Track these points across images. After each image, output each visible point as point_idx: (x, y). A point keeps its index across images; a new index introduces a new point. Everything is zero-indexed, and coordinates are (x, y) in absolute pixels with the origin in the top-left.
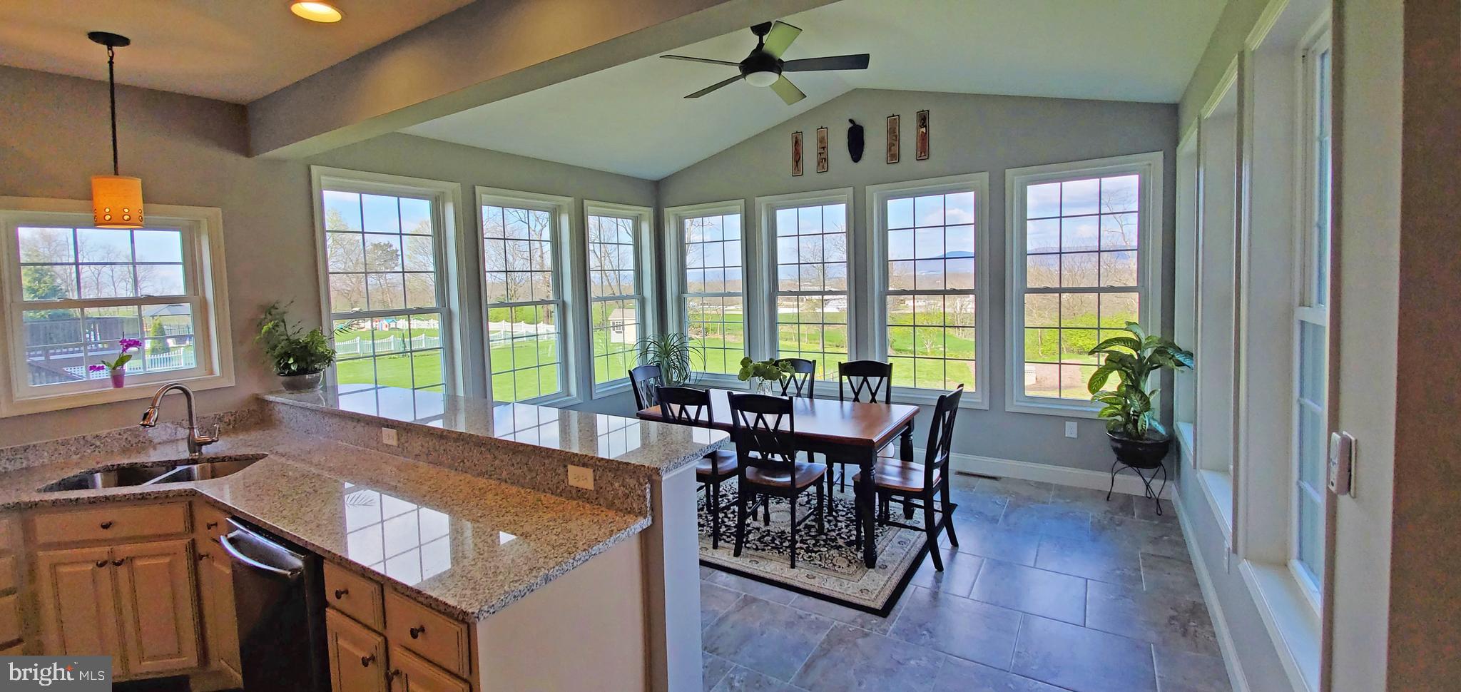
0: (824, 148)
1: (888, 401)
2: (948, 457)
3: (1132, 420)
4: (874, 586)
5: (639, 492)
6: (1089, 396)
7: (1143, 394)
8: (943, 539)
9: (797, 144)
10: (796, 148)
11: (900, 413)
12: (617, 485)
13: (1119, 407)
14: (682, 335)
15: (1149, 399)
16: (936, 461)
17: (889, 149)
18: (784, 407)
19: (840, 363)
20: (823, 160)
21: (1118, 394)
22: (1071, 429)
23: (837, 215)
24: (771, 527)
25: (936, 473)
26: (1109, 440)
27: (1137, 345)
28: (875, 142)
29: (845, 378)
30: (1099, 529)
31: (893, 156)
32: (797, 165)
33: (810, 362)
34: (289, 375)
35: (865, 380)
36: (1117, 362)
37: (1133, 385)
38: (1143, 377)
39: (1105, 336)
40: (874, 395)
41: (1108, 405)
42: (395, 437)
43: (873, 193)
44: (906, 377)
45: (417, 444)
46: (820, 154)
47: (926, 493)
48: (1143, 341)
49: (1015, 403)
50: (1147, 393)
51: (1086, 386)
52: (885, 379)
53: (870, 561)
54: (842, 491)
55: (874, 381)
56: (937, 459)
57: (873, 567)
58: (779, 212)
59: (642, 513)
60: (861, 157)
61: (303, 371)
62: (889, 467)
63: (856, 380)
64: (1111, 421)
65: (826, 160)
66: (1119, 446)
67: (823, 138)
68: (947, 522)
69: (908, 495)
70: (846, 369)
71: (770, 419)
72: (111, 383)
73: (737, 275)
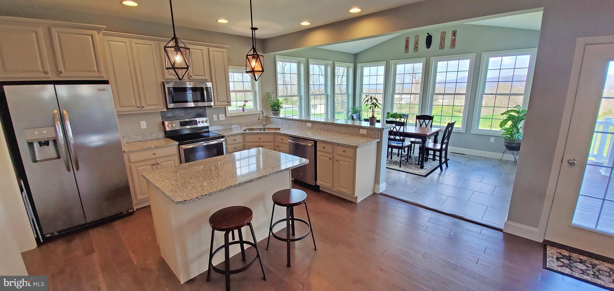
0: (417, 43)
1: (431, 127)
2: (448, 141)
3: (512, 135)
4: (423, 172)
5: (378, 134)
6: (499, 129)
7: (518, 128)
8: (444, 166)
9: (407, 41)
10: (407, 43)
11: (434, 130)
12: (372, 133)
13: (509, 132)
14: (360, 107)
15: (519, 129)
16: (445, 142)
17: (441, 44)
18: (402, 124)
19: (416, 115)
20: (416, 48)
21: (510, 128)
22: (492, 140)
23: (419, 66)
24: (392, 160)
25: (444, 146)
26: (505, 142)
27: (518, 112)
28: (436, 42)
29: (417, 120)
30: (494, 166)
31: (442, 46)
32: (406, 49)
33: (406, 115)
34: (275, 111)
35: (424, 121)
36: (511, 118)
37: (515, 125)
38: (519, 123)
39: (509, 109)
40: (426, 125)
41: (506, 131)
42: (311, 125)
43: (433, 59)
44: (438, 119)
45: (317, 126)
46: (415, 45)
47: (440, 151)
48: (521, 111)
49: (474, 131)
50: (519, 128)
51: (499, 125)
52: (431, 121)
53: (422, 167)
54: (413, 154)
55: (427, 121)
56: (445, 141)
57: (423, 169)
58: (398, 66)
59: (378, 138)
60: (430, 46)
61: (277, 110)
62: (430, 144)
63: (422, 121)
64: (506, 137)
65: (417, 47)
66: (507, 144)
67: (417, 40)
68: (446, 162)
69: (435, 151)
70: (418, 117)
71: (398, 127)
72: (242, 111)
73: (382, 87)
